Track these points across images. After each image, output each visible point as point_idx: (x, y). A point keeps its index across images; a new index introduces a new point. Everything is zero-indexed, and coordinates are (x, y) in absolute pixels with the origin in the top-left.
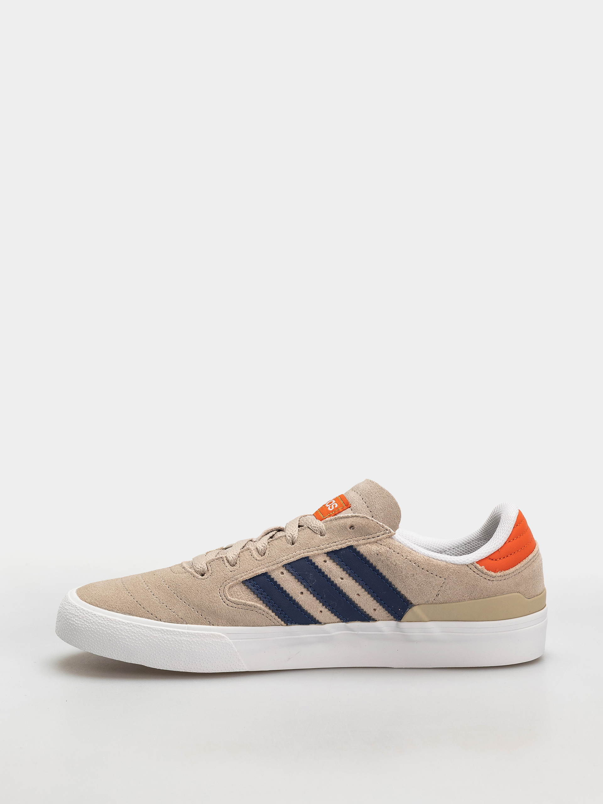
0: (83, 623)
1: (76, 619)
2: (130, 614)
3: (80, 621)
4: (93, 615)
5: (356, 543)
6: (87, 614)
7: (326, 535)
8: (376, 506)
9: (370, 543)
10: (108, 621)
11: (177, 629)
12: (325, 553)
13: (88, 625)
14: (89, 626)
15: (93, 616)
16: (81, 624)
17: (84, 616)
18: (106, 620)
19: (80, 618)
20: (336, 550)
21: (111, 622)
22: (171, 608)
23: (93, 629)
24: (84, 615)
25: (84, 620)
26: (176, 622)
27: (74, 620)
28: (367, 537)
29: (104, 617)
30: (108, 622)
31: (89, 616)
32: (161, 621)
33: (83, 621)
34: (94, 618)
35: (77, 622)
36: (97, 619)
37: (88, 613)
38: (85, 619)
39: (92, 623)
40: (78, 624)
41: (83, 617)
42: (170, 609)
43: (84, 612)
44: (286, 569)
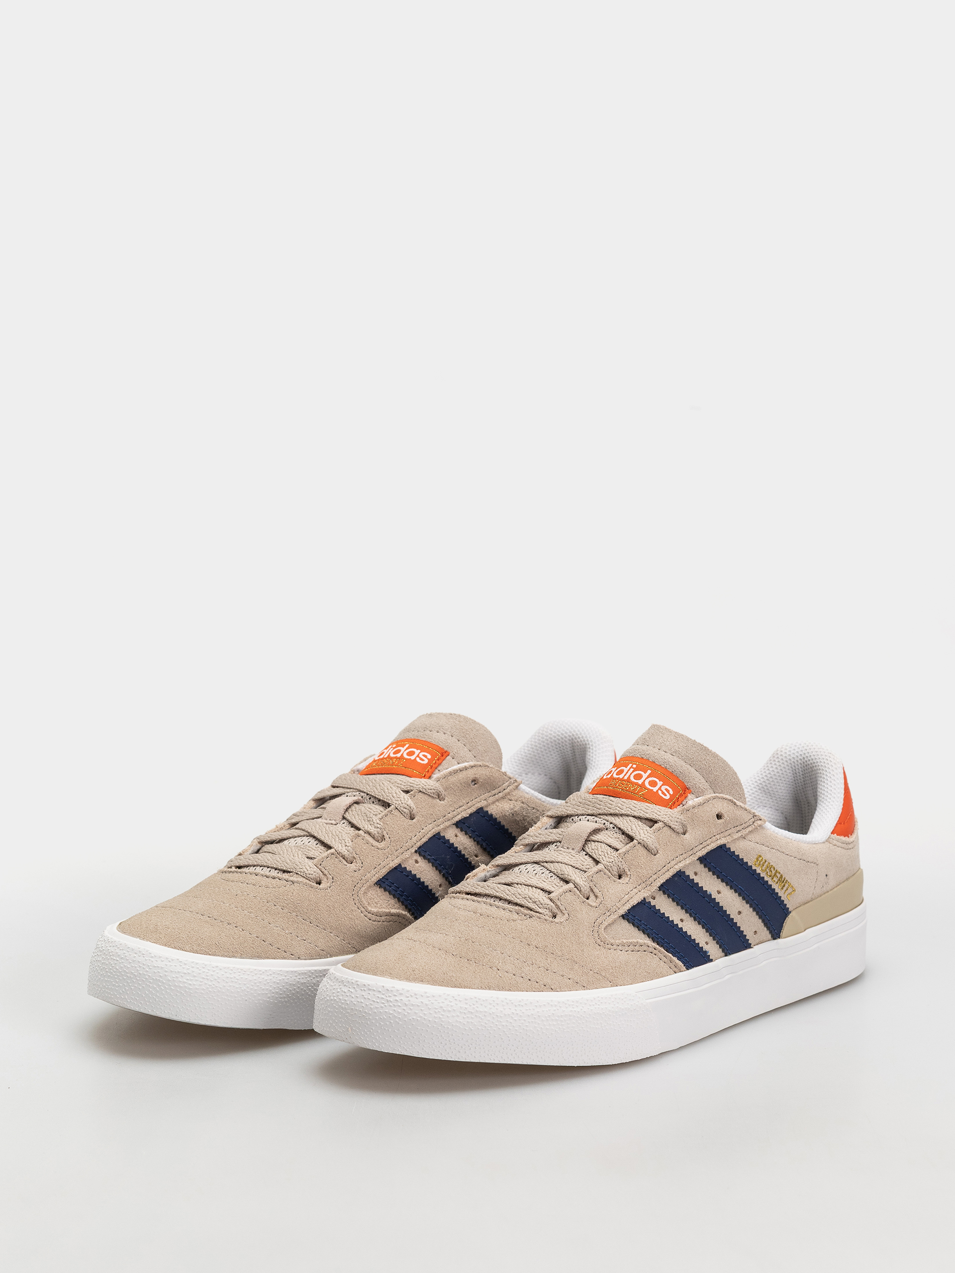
0: (201, 982)
1: (188, 978)
2: (259, 957)
3: (196, 980)
4: (213, 967)
5: (485, 802)
6: (204, 968)
7: (446, 798)
8: (479, 748)
9: (498, 800)
10: (240, 972)
11: (324, 966)
12: (453, 824)
13: (210, 984)
14: (213, 986)
15: (214, 969)
16: (200, 985)
17: (200, 972)
18: (235, 971)
19: (195, 976)
20: (465, 818)
21: (244, 974)
22: (304, 938)
23: (220, 988)
24: (200, 970)
25: (203, 978)
26: (319, 957)
27: (185, 980)
28: (493, 792)
29: (232, 968)
30: (239, 974)
31: (209, 970)
32: (301, 959)
33: (202, 980)
34: (218, 972)
35: (190, 982)
36: (223, 973)
37: (205, 966)
38: (204, 976)
39: (216, 980)
40: (194, 985)
41: (200, 974)
42: (303, 940)
43: (198, 967)
44: (420, 855)
